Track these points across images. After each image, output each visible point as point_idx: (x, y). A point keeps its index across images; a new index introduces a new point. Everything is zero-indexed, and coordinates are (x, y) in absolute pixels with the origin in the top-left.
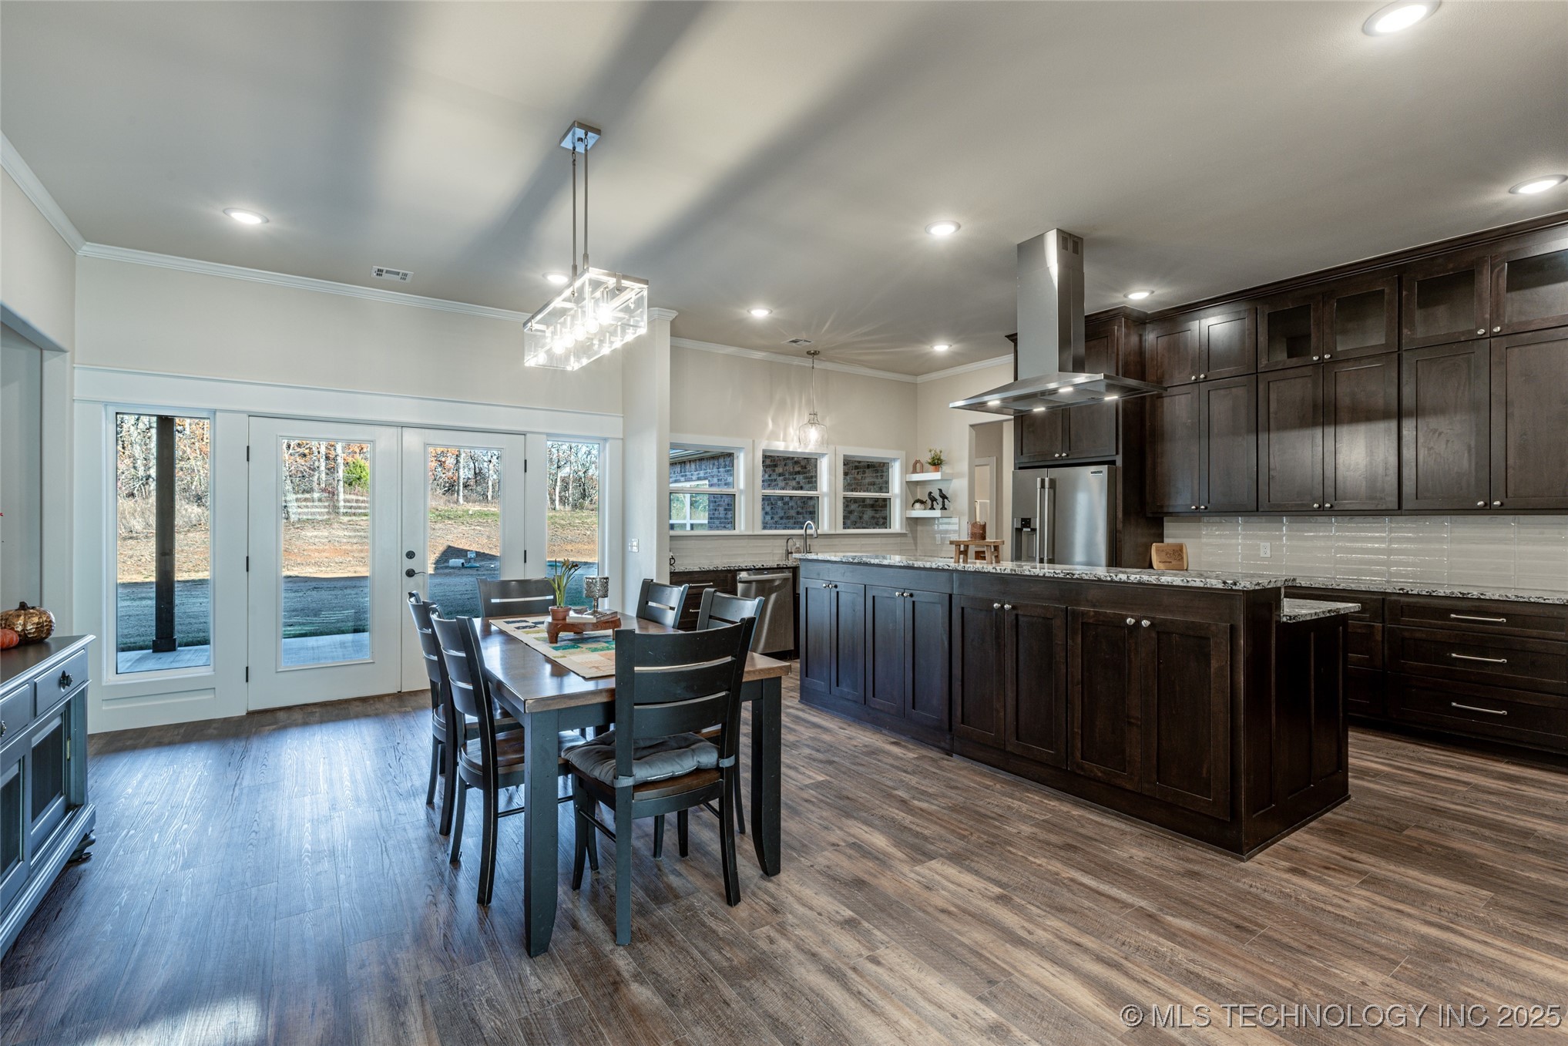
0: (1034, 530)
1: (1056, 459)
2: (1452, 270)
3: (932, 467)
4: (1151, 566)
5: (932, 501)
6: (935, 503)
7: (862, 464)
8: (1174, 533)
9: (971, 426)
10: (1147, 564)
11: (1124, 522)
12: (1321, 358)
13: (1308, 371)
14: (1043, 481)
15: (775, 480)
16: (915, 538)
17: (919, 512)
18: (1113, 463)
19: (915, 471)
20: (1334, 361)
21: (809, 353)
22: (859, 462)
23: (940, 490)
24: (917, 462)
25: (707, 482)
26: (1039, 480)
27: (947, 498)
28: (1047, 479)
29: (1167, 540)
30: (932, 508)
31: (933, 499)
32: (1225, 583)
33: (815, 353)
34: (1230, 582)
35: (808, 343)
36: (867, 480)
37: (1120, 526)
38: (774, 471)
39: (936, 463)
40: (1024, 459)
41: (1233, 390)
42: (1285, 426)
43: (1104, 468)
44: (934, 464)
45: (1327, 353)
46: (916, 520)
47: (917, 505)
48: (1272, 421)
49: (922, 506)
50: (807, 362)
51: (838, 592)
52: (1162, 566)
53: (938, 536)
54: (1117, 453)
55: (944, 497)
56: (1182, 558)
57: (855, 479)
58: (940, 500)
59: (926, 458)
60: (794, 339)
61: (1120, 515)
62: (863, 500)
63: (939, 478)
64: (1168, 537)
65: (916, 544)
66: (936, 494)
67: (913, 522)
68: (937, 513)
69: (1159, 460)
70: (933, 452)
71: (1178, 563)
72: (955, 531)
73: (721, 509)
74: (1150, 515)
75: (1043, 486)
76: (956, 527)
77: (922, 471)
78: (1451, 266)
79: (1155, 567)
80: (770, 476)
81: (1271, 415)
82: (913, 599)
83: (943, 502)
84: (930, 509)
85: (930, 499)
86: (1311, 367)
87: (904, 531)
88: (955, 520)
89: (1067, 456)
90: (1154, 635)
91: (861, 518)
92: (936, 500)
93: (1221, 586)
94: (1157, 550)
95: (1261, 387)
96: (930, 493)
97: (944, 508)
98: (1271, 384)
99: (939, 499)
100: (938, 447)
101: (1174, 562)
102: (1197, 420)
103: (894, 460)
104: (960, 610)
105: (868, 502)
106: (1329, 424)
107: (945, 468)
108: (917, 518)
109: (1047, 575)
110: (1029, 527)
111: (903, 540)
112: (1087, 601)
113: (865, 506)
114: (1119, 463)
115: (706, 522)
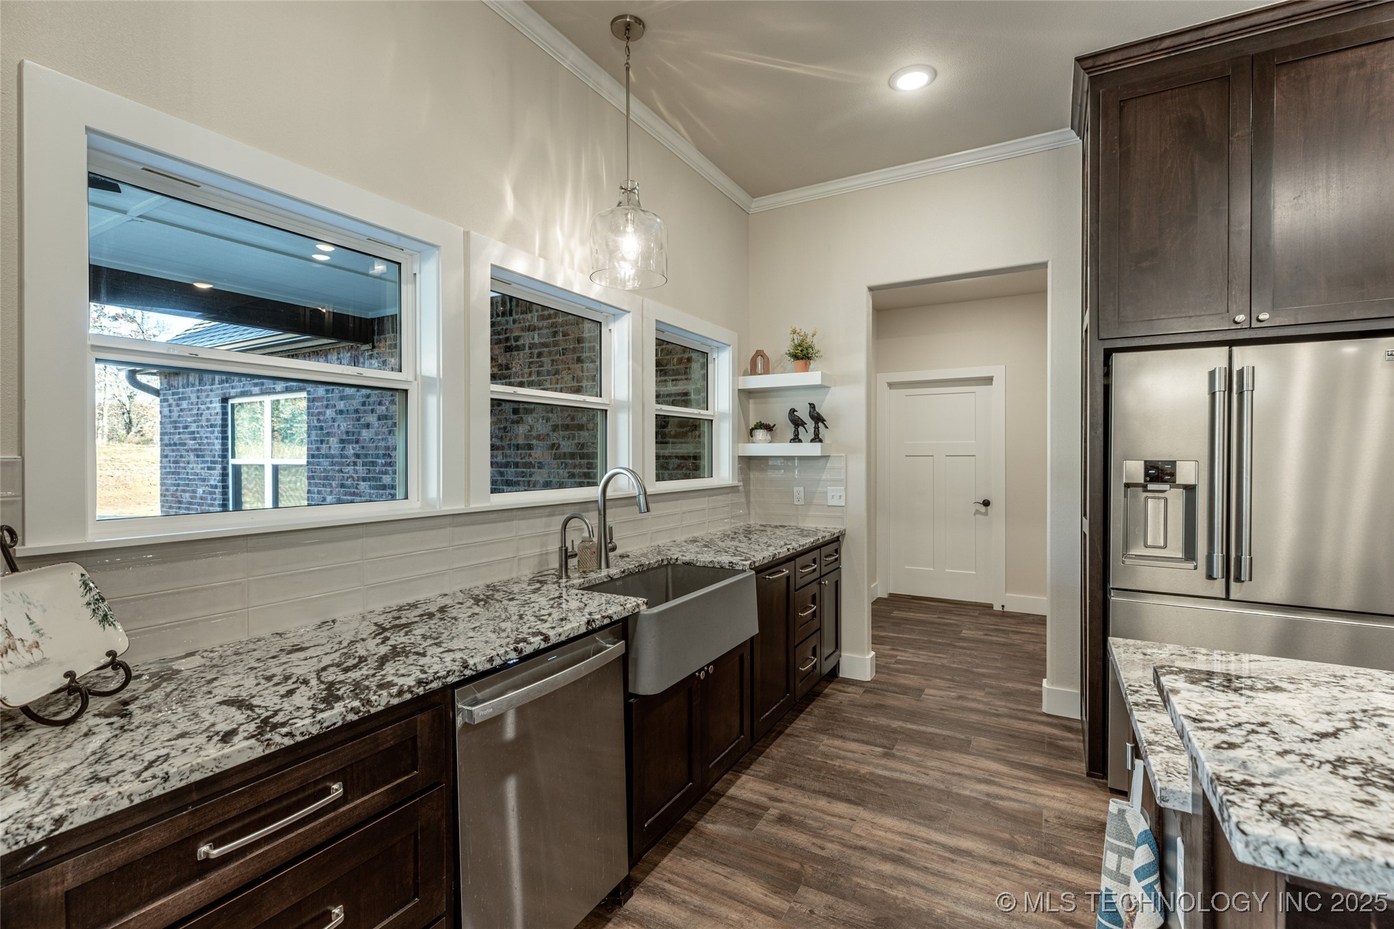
6: (801, 429)
17: (767, 447)
19: (753, 371)
23: (812, 406)
24: (760, 353)
25: (304, 394)
27: (823, 421)
31: (797, 423)
39: (803, 355)
47: (760, 434)
49: (771, 435)
53: (800, 490)
55: (818, 419)
58: (810, 424)
59: (780, 346)
63: (808, 383)
67: (748, 464)
68: (806, 448)
70: (797, 335)
72: (838, 482)
76: (841, 475)
83: (817, 429)
87: (736, 483)
88: (839, 461)
92: (803, 424)
96: (793, 411)
97: (818, 438)
100: (809, 325)
103: (721, 346)
107: (820, 365)
108: (758, 459)
111: (730, 497)
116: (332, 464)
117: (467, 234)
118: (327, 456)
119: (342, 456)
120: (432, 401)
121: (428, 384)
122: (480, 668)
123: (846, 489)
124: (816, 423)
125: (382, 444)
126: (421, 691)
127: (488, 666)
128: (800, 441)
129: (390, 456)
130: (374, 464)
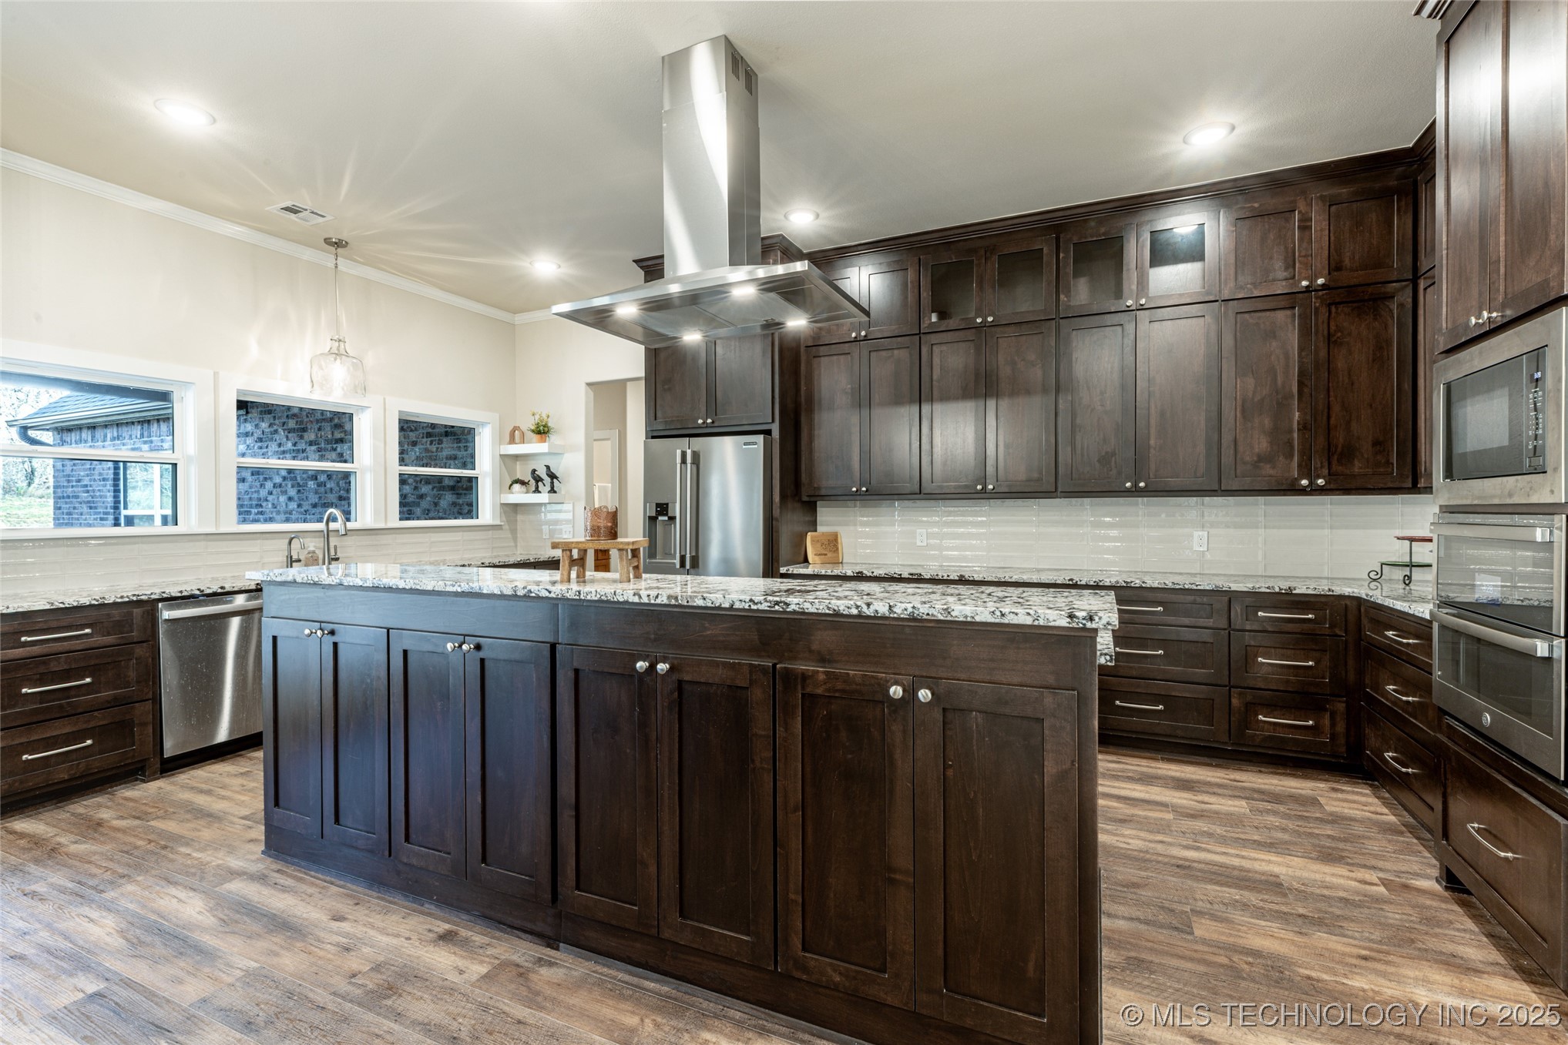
0: (672, 519)
1: (700, 427)
2: (1104, 234)
3: (535, 437)
4: (806, 560)
5: (537, 482)
6: (540, 484)
7: (437, 430)
8: (828, 519)
9: (589, 384)
10: (802, 558)
11: (781, 508)
12: (985, 321)
13: (970, 334)
14: (684, 454)
15: (304, 451)
16: (514, 531)
17: (519, 496)
18: (768, 432)
19: (512, 441)
20: (993, 325)
21: (327, 241)
22: (433, 426)
23: (548, 467)
24: (515, 429)
26: (679, 452)
27: (557, 478)
28: (689, 452)
29: (820, 529)
30: (537, 491)
31: (538, 479)
32: (1071, 616)
33: (339, 244)
34: (1081, 614)
35: (321, 220)
36: (445, 453)
37: (776, 512)
38: (301, 437)
39: (542, 431)
40: (659, 426)
41: (896, 352)
42: (946, 398)
43: (760, 438)
44: (539, 433)
45: (990, 315)
46: (516, 507)
47: (517, 487)
48: (935, 389)
49: (524, 488)
50: (326, 259)
51: (335, 645)
52: (817, 559)
53: (545, 528)
54: (773, 421)
55: (553, 476)
56: (837, 549)
57: (427, 450)
58: (547, 480)
59: (527, 424)
60: (288, 204)
61: (777, 498)
62: (440, 479)
63: (546, 451)
64: (822, 525)
65: (515, 539)
66: (542, 473)
67: (511, 510)
68: (543, 497)
69: (816, 432)
70: (537, 417)
71: (835, 555)
72: (567, 521)
74: (805, 499)
75: (684, 461)
76: (569, 516)
77: (523, 442)
78: (1103, 230)
79: (810, 559)
80: (295, 444)
81: (934, 383)
82: (482, 654)
83: (552, 483)
84: (534, 492)
85: (534, 478)
86: (974, 330)
87: (498, 522)
88: (568, 507)
89: (713, 422)
90: (938, 715)
91: (436, 504)
92: (541, 480)
93: (1064, 622)
94: (812, 541)
95: (924, 350)
96: (534, 471)
97: (552, 491)
98: (934, 347)
100: (546, 409)
101: (830, 555)
102: (857, 386)
103: (483, 424)
104: (571, 674)
105: (446, 482)
106: (991, 396)
107: (554, 438)
108: (516, 505)
110: (666, 514)
111: (497, 534)
113: (443, 488)
114: (776, 434)
120: (193, 470)
121: (187, 458)
122: (173, 595)
123: (573, 527)
124: (552, 479)
126: (135, 598)
127: (179, 595)
128: (540, 492)
129: (261, 506)
130: (249, 513)
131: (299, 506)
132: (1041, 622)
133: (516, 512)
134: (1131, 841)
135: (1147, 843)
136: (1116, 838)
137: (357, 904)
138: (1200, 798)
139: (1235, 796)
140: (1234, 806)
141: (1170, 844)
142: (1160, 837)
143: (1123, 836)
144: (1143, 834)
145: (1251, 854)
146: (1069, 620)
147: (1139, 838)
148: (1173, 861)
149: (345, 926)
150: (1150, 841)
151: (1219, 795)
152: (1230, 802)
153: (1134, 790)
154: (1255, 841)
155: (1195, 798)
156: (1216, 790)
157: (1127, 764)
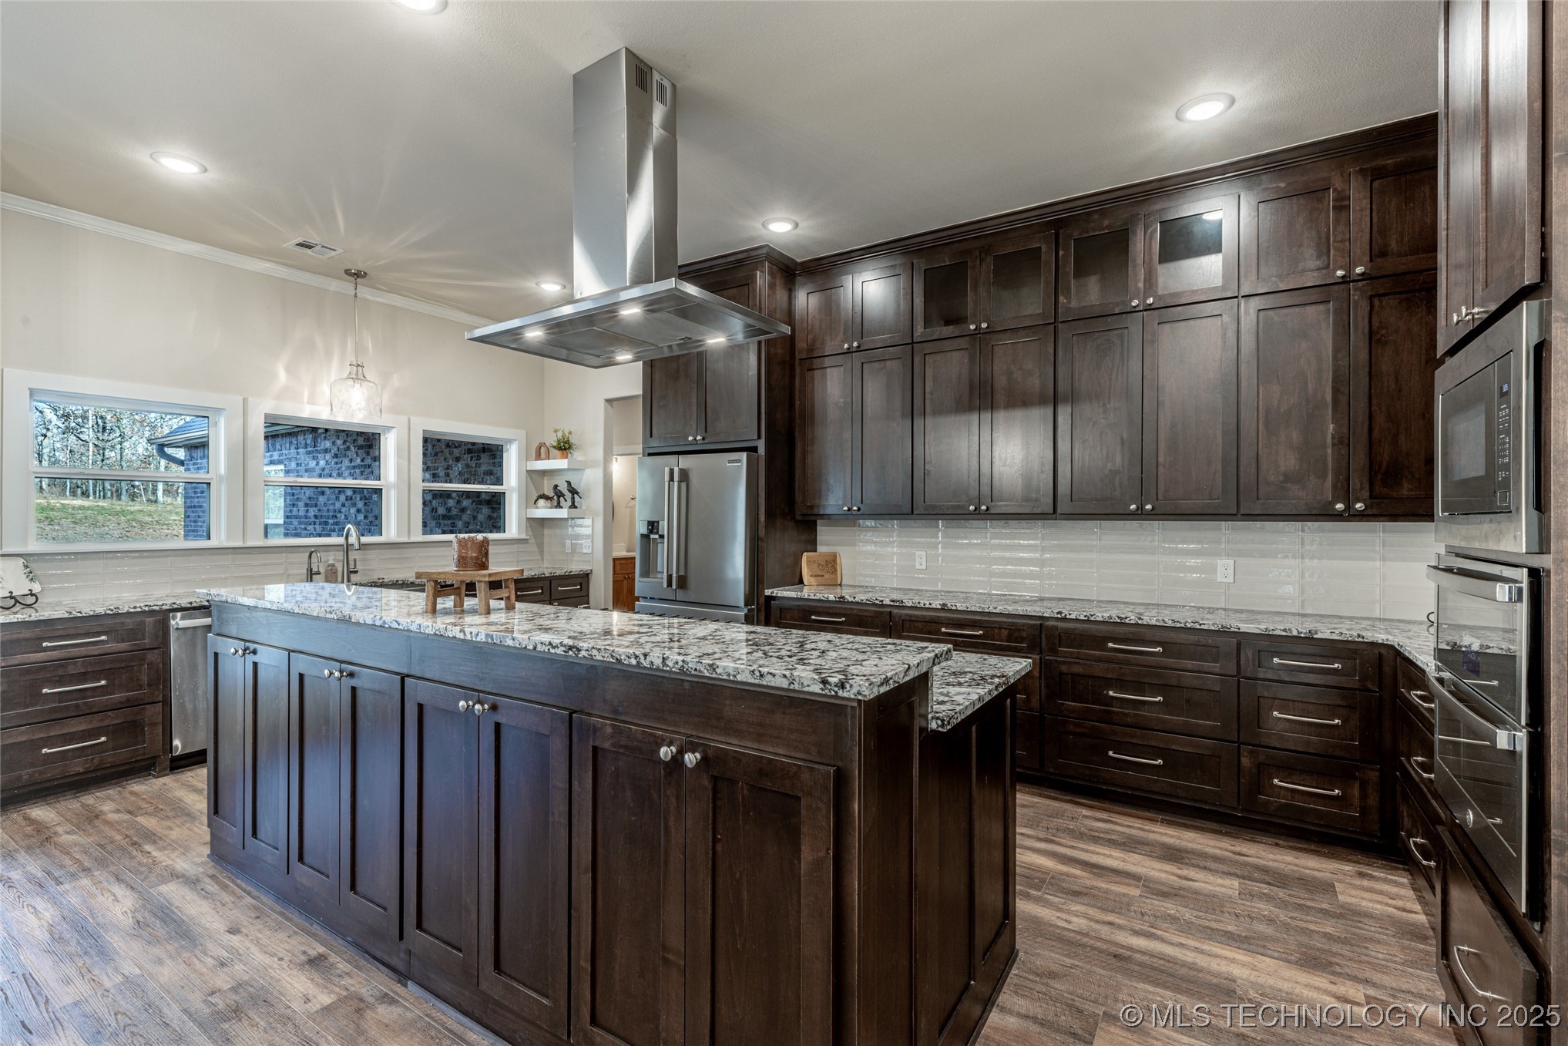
0: (662, 537)
1: (691, 444)
2: (1107, 227)
3: (558, 453)
4: (801, 582)
5: (559, 497)
6: (562, 499)
7: (476, 447)
8: (828, 539)
9: (609, 401)
10: (797, 580)
11: (767, 527)
12: (978, 328)
13: (963, 343)
14: (672, 472)
15: (369, 466)
16: (540, 546)
17: (543, 511)
18: (754, 449)
19: (538, 457)
20: (990, 331)
21: (347, 272)
22: (474, 444)
23: (569, 483)
24: (541, 445)
25: (282, 467)
26: (667, 470)
27: (577, 493)
28: (676, 470)
29: (821, 549)
30: (559, 506)
31: (560, 495)
32: (824, 682)
33: (358, 275)
34: (833, 680)
35: (333, 253)
36: (484, 468)
37: (762, 532)
38: (368, 453)
39: (565, 447)
40: (656, 444)
41: (888, 363)
42: (939, 412)
43: (744, 456)
44: (560, 449)
45: (984, 321)
46: (542, 522)
47: (541, 502)
48: (927, 402)
49: (548, 503)
50: (347, 287)
51: (255, 664)
52: (813, 581)
53: (568, 542)
54: (759, 437)
55: (574, 492)
56: (836, 570)
57: (467, 466)
58: (568, 495)
59: (551, 440)
60: (300, 240)
61: (762, 518)
62: (478, 494)
63: (566, 467)
64: (821, 545)
65: (542, 552)
66: (563, 488)
67: (539, 525)
68: (563, 513)
69: (809, 449)
70: (560, 434)
71: (833, 576)
72: (587, 536)
73: (301, 504)
74: (799, 518)
75: (672, 479)
76: (588, 531)
77: (547, 458)
78: (1106, 223)
79: (806, 582)
80: (362, 460)
81: (927, 395)
82: (353, 682)
83: (573, 498)
84: (556, 507)
85: (556, 494)
86: (968, 338)
87: (524, 536)
88: (588, 522)
89: (703, 439)
90: (706, 782)
91: (475, 518)
92: (563, 495)
93: (816, 688)
94: (808, 562)
95: (917, 360)
96: (556, 487)
97: (573, 506)
98: (927, 357)
99: (566, 494)
100: (567, 426)
101: (827, 576)
102: (849, 400)
103: (510, 441)
105: (484, 496)
106: (986, 409)
107: (577, 455)
108: (543, 519)
109: (540, 648)
110: (657, 533)
111: (522, 547)
112: (605, 701)
113: (480, 502)
114: (762, 450)
115: (281, 521)
116: (300, 523)
117: (245, 401)
118: (296, 517)
119: (306, 517)
121: (220, 478)
122: (183, 605)
123: (592, 541)
124: (573, 495)
125: (331, 507)
126: (147, 609)
127: (189, 606)
128: (561, 507)
129: (336, 517)
130: (326, 523)
131: (366, 517)
132: (797, 687)
133: (543, 526)
134: (1075, 919)
135: (1092, 924)
136: (1059, 914)
137: (257, 918)
138: (1185, 872)
139: (1230, 874)
140: (1222, 886)
141: (1120, 927)
142: (1111, 918)
143: (1069, 912)
144: (1092, 912)
145: (1214, 949)
146: (821, 686)
147: (1085, 916)
148: (1113, 949)
149: (235, 940)
150: (1097, 922)
151: (1210, 870)
152: (1220, 881)
153: (1110, 856)
154: (1226, 932)
155: (1179, 872)
156: (1209, 864)
157: (1117, 824)
